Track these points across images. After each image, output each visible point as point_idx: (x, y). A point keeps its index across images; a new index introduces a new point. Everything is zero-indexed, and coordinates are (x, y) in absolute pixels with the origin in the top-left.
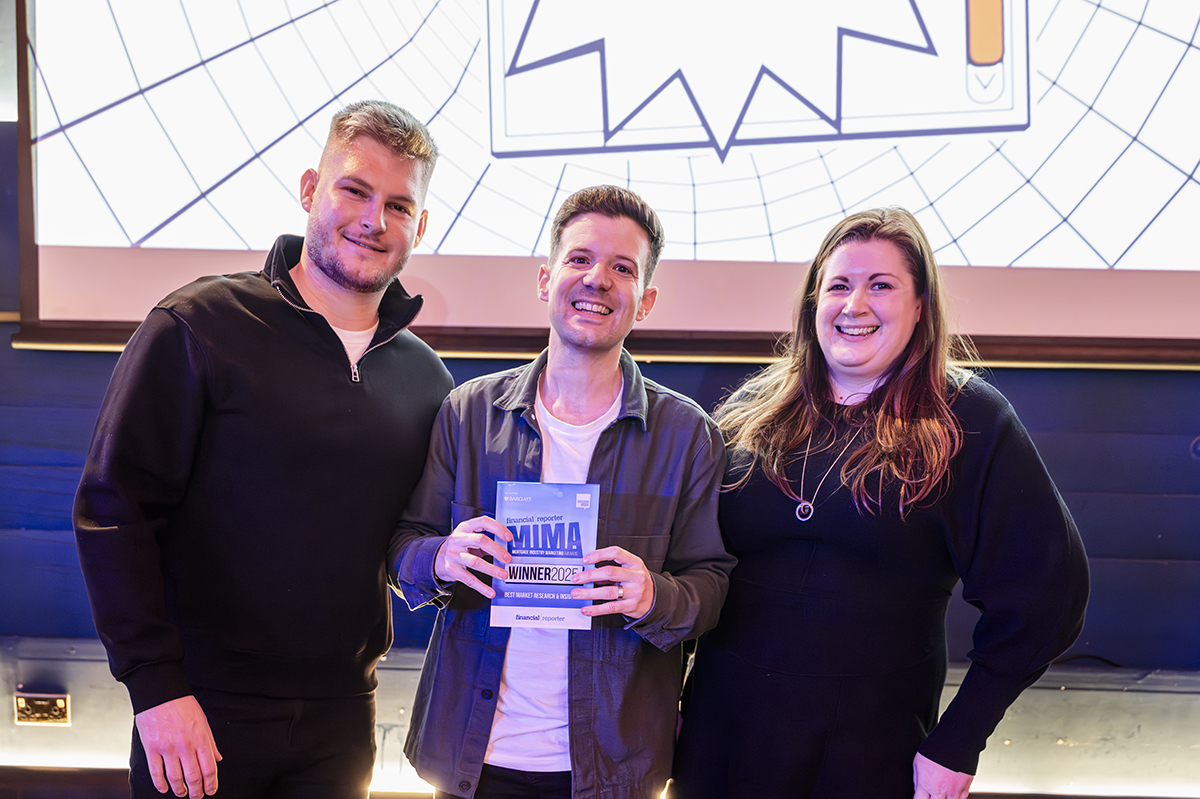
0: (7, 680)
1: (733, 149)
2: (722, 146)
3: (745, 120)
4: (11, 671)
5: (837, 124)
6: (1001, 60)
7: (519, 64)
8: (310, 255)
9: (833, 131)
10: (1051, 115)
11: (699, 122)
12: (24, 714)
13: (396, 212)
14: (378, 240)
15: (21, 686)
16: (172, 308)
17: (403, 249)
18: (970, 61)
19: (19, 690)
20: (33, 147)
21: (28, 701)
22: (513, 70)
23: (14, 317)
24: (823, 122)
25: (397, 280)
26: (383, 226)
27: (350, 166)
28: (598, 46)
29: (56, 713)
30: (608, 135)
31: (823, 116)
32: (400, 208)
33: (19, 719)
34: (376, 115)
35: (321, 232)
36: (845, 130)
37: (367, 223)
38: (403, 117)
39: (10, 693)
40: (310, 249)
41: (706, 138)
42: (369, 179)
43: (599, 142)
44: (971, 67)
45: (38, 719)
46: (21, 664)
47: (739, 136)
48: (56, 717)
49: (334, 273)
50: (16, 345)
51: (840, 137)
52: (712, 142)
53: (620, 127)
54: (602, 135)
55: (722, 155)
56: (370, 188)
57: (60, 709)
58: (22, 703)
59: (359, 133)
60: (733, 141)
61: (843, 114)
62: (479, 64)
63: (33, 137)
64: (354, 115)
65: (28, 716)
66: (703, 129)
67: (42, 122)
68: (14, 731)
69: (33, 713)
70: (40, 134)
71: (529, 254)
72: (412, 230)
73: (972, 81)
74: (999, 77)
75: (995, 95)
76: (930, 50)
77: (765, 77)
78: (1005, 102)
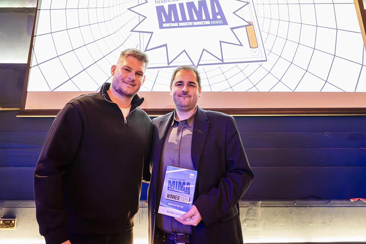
1: (198, 66)
2: (196, 66)
3: (201, 60)
5: (222, 60)
6: (258, 47)
8: (113, 87)
16: (72, 103)
18: (251, 47)
20: (30, 69)
23: (18, 109)
24: (219, 60)
26: (135, 79)
27: (125, 64)
28: (166, 45)
30: (169, 64)
31: (219, 59)
32: (139, 75)
36: (224, 62)
37: (130, 78)
38: (141, 52)
40: (113, 85)
41: (192, 64)
43: (167, 65)
47: (200, 64)
49: (120, 92)
50: (17, 116)
51: (224, 63)
52: (194, 65)
53: (171, 62)
56: (131, 69)
59: (129, 55)
60: (198, 65)
61: (224, 59)
63: (30, 67)
64: (128, 51)
67: (33, 63)
70: (32, 66)
71: (151, 91)
73: (252, 51)
74: (258, 50)
75: (258, 54)
76: (241, 45)
77: (204, 51)
78: (260, 55)
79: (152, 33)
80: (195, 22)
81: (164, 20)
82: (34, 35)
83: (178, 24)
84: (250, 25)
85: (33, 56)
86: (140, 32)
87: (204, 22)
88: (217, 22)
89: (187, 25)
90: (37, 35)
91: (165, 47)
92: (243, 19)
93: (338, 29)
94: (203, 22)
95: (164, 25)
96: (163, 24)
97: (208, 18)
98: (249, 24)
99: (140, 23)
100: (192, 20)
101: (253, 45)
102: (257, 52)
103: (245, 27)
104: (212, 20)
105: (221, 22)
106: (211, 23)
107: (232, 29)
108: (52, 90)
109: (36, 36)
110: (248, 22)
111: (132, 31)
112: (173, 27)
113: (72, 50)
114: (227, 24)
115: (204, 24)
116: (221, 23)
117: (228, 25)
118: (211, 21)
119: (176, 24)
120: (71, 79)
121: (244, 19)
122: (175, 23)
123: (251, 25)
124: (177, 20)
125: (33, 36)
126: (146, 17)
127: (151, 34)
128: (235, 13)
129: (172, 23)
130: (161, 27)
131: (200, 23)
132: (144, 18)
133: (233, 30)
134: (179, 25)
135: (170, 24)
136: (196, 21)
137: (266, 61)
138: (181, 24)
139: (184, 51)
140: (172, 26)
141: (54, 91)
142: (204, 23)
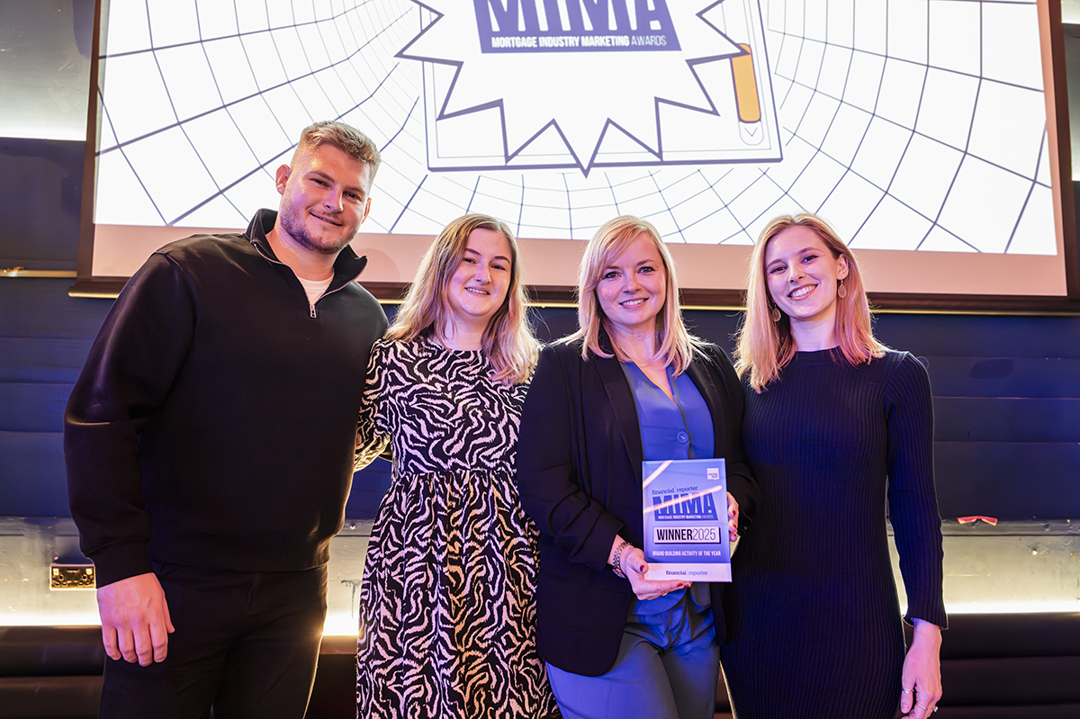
0: (45, 553)
1: (592, 169)
2: (585, 167)
3: (599, 151)
4: (49, 546)
5: (659, 155)
6: (760, 120)
7: (446, 113)
8: (282, 224)
9: (657, 159)
10: (796, 154)
11: (569, 152)
12: (57, 582)
13: (350, 198)
14: (336, 217)
15: (56, 558)
16: (167, 253)
17: (354, 223)
18: (740, 120)
19: (55, 562)
20: (96, 158)
21: (62, 570)
22: (442, 117)
24: (651, 154)
25: (349, 246)
26: (342, 207)
27: (315, 164)
28: (499, 103)
29: (85, 580)
30: (508, 158)
31: (650, 150)
32: (353, 196)
33: (53, 586)
34: (338, 131)
35: (292, 210)
36: (664, 160)
37: (329, 205)
38: (357, 134)
39: (47, 564)
40: (282, 220)
41: (574, 162)
42: (331, 173)
43: (503, 163)
44: (741, 123)
45: (69, 584)
46: (57, 539)
47: (596, 161)
48: (85, 583)
49: (302, 239)
50: (71, 295)
51: (662, 163)
52: (578, 165)
53: (516, 154)
54: (504, 158)
55: (586, 173)
56: (333, 180)
57: (89, 576)
58: (56, 572)
59: (324, 141)
60: (592, 164)
61: (663, 150)
62: (419, 112)
63: (97, 151)
64: (321, 129)
65: (61, 583)
66: (571, 156)
67: (105, 140)
68: (48, 596)
69: (65, 581)
70: (102, 149)
72: (361, 211)
73: (743, 131)
74: (759, 130)
75: (759, 140)
76: (715, 112)
77: (610, 125)
78: (765, 144)
79: (459, 64)
80: (585, 36)
81: (495, 27)
82: (100, 54)
83: (537, 40)
84: (744, 53)
85: (101, 118)
86: (423, 59)
87: (612, 37)
88: (650, 41)
89: (562, 45)
90: (108, 54)
91: (498, 109)
92: (725, 36)
93: (983, 76)
94: (610, 39)
95: (496, 42)
96: (493, 39)
97: (623, 29)
98: (738, 51)
99: (423, 32)
100: (577, 29)
101: (748, 114)
102: (758, 136)
103: (728, 60)
104: (636, 33)
105: (662, 40)
106: (633, 43)
107: (691, 63)
108: (168, 222)
109: (105, 57)
110: (737, 45)
111: (400, 55)
112: (521, 48)
113: (222, 105)
114: (678, 48)
115: (613, 45)
116: (661, 43)
117: (680, 49)
118: (634, 38)
119: (530, 42)
120: (225, 193)
121: (728, 35)
122: (529, 38)
123: (747, 53)
124: (533, 30)
125: (96, 58)
126: (440, 16)
127: (456, 68)
128: (704, 15)
129: (518, 38)
130: (487, 47)
131: (600, 41)
132: (436, 16)
133: (694, 67)
134: (538, 43)
135: (513, 38)
136: (589, 34)
137: (779, 160)
138: (545, 41)
139: (553, 122)
140: (518, 46)
141: (176, 225)
142: (610, 43)
